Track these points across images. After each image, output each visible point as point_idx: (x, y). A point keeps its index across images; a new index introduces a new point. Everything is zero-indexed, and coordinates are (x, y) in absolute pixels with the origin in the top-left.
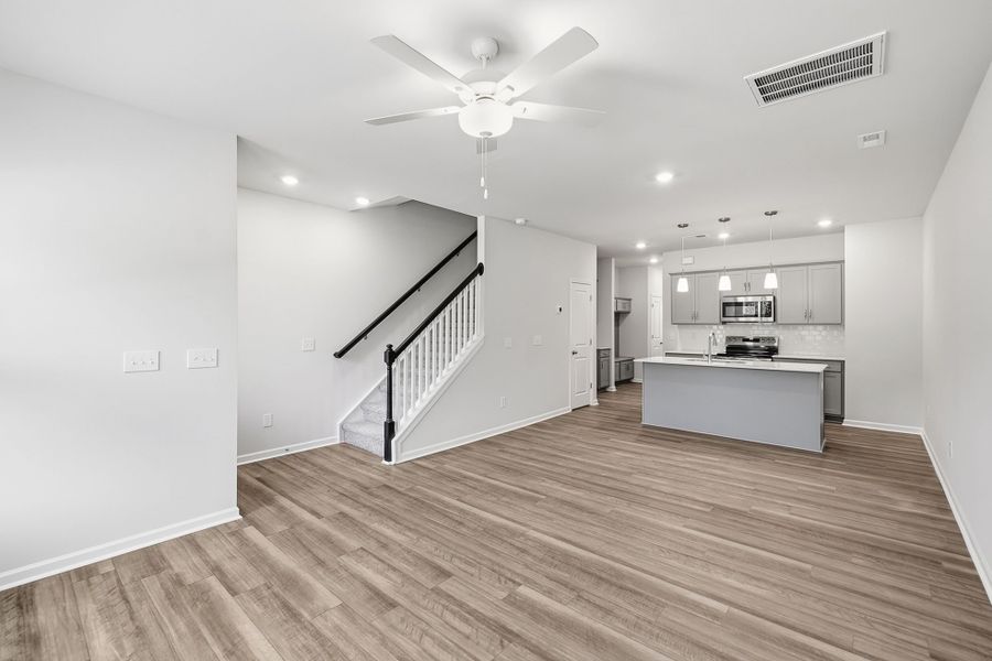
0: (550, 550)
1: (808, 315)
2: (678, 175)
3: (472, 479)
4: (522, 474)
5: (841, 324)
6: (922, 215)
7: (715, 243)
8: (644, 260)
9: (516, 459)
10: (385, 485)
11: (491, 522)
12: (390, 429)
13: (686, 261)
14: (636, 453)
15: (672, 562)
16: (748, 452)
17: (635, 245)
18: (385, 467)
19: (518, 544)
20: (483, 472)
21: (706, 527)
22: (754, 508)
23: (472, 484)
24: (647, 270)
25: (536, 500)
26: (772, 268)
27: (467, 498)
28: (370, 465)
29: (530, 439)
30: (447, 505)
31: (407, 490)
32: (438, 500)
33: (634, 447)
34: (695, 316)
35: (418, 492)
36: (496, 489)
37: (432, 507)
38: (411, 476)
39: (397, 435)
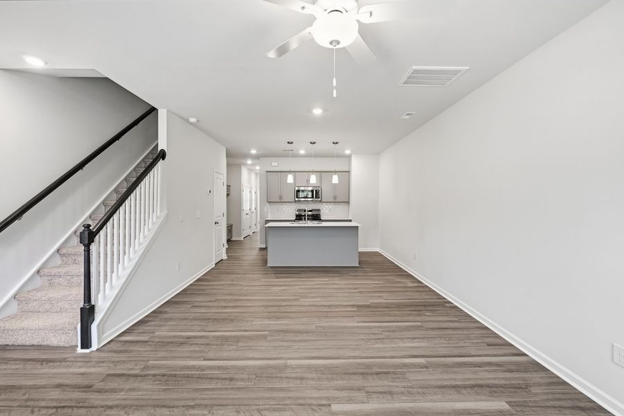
0: (316, 369)
1: (335, 198)
2: (325, 110)
3: (195, 337)
4: (232, 320)
5: (348, 203)
6: (379, 154)
7: (297, 156)
8: (243, 161)
9: (214, 310)
10: (109, 375)
11: (254, 367)
12: (88, 313)
13: (274, 164)
14: (286, 285)
15: (377, 346)
16: (335, 272)
17: (250, 151)
18: (83, 356)
19: (292, 375)
20: (199, 328)
21: (367, 319)
22: (370, 301)
23: (201, 341)
24: (241, 168)
25: (265, 337)
26: (335, 172)
27: (211, 355)
28: (64, 360)
29: (207, 291)
30: (202, 368)
31: (142, 369)
32: (188, 368)
33: (284, 282)
34: (281, 198)
35: (154, 367)
36: (226, 339)
37: (187, 376)
38: (131, 355)
39: (98, 317)
